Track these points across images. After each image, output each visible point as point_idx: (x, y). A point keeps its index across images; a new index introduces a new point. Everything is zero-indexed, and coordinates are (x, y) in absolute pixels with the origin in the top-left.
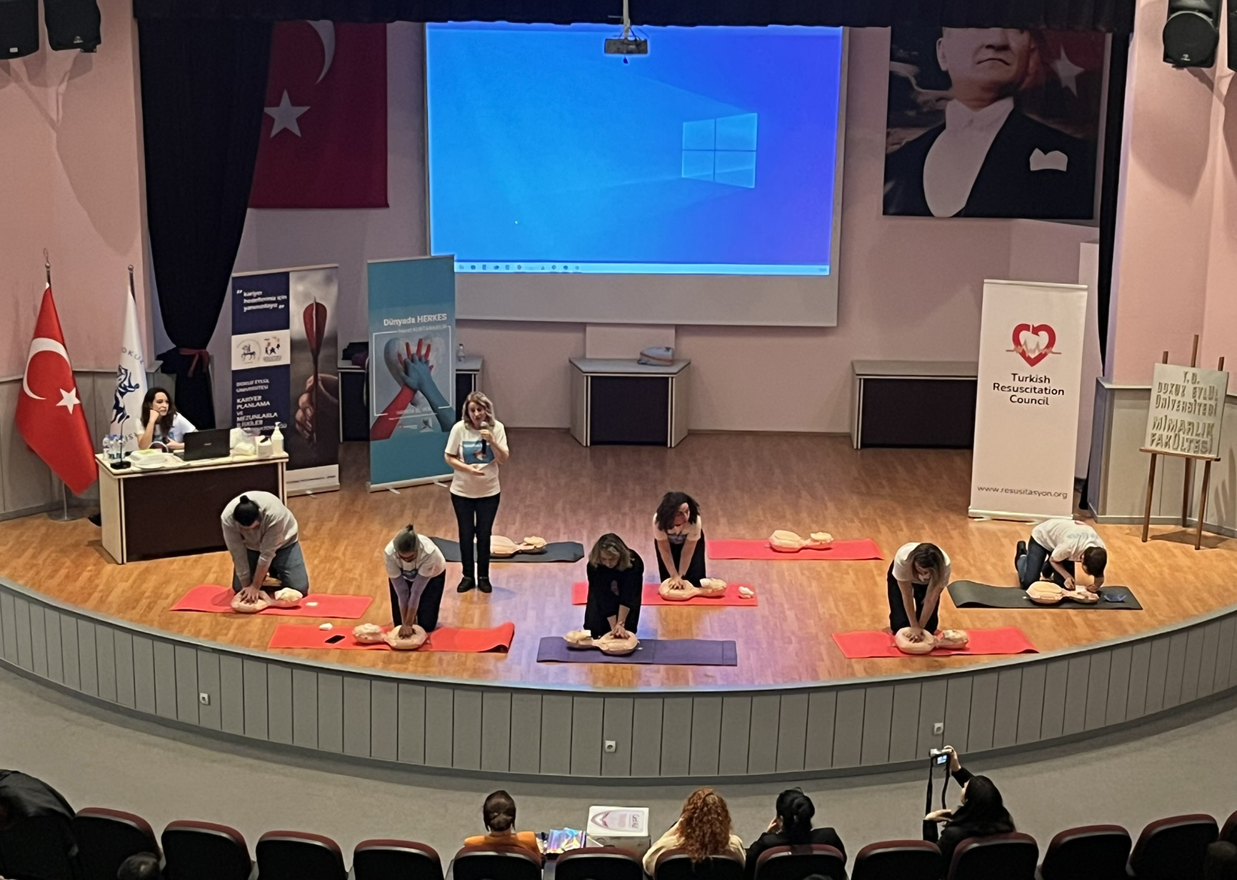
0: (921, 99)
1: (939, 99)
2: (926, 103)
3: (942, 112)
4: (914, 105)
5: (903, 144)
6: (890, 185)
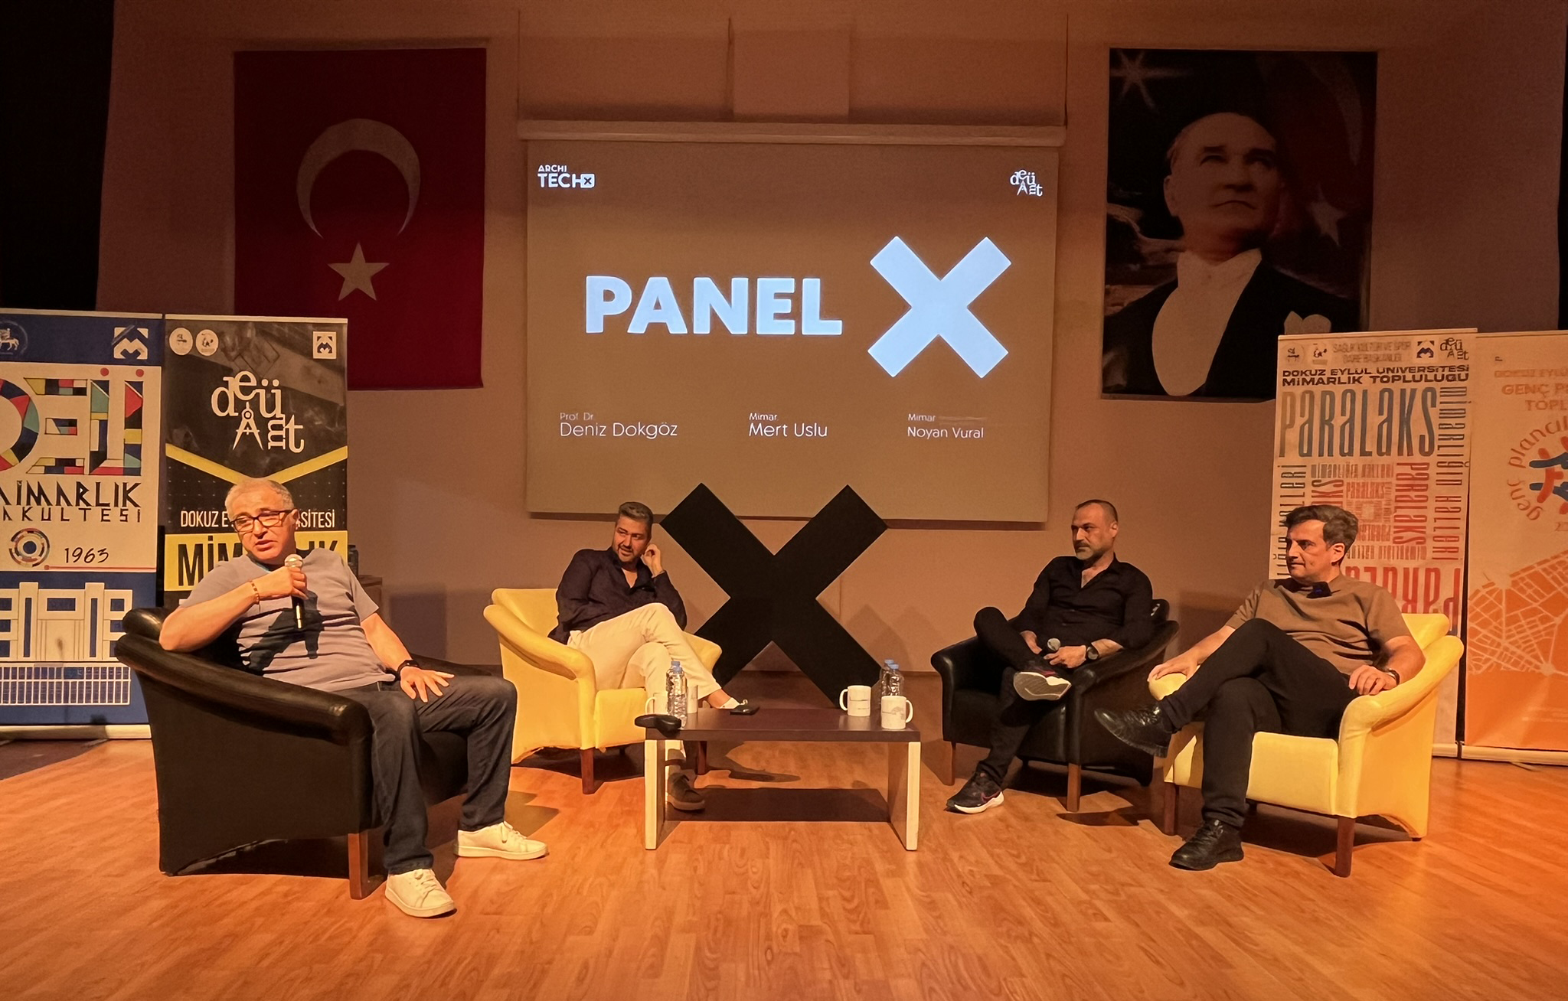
0: (1145, 250)
1: (1169, 250)
2: (1152, 254)
4: (1139, 258)
5: (1125, 305)
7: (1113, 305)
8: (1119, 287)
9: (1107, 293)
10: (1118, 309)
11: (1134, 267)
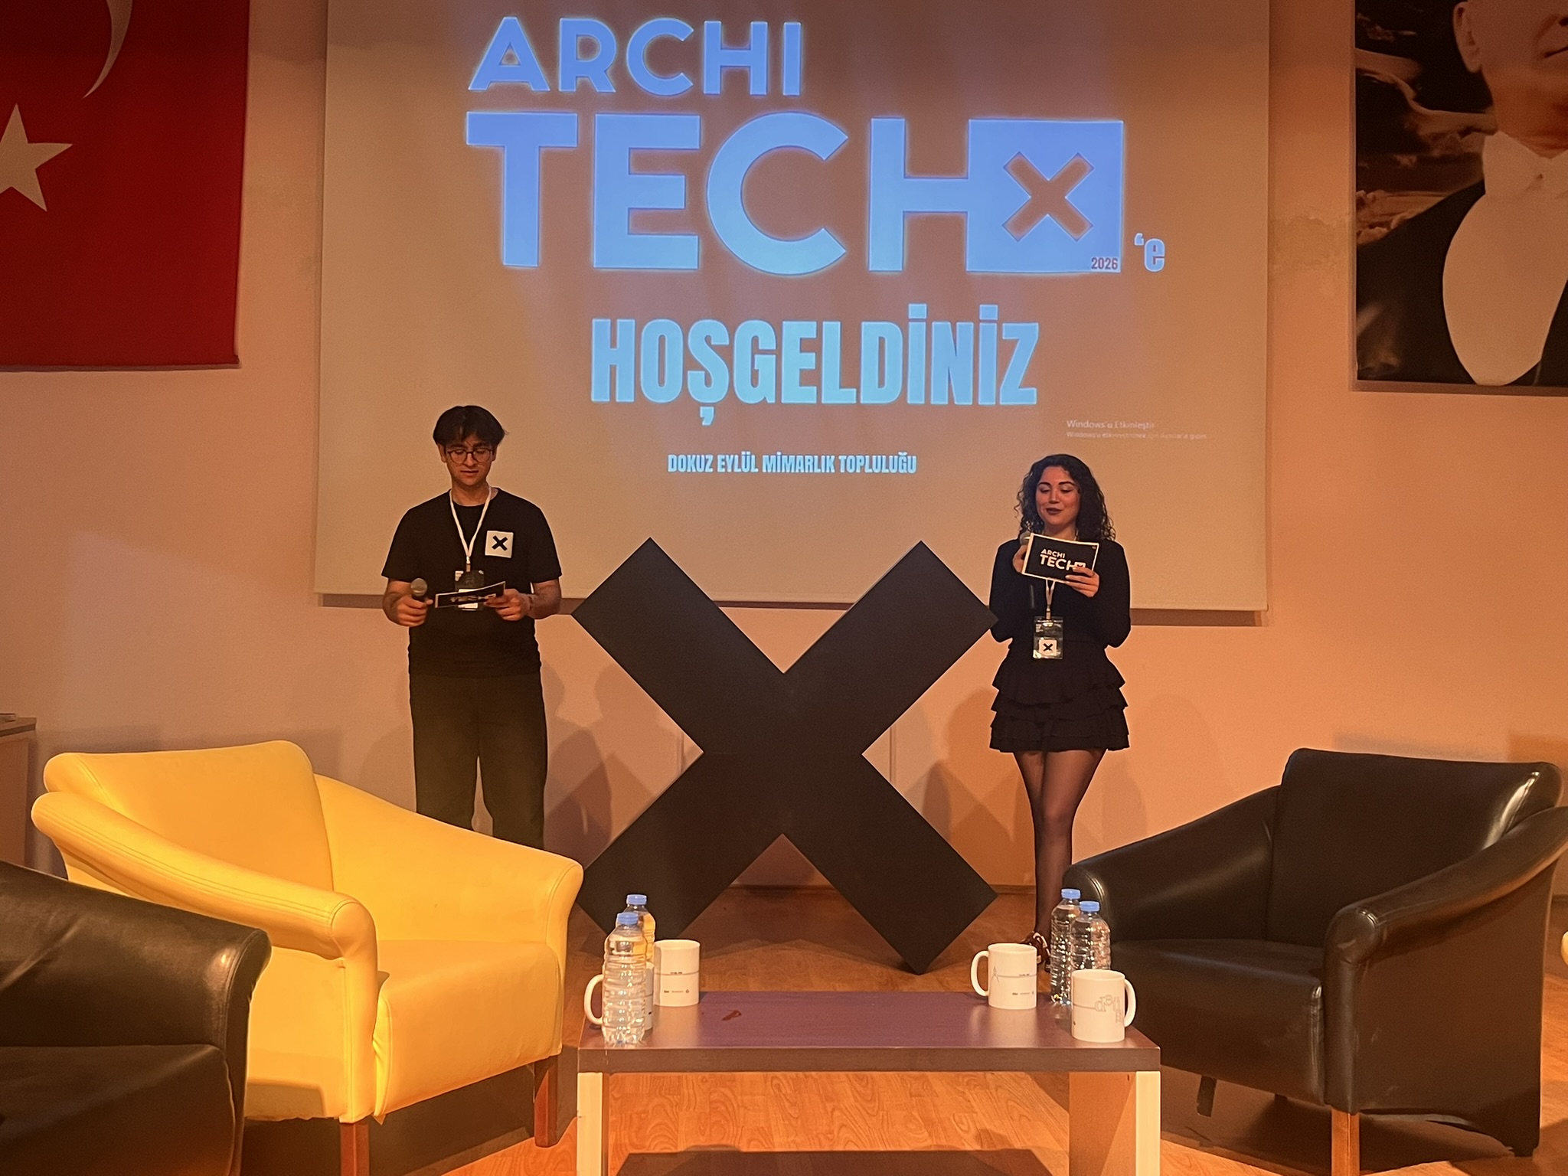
0: (1425, 131)
1: (1467, 131)
2: (1437, 137)
3: (1476, 159)
4: (1414, 144)
5: (1393, 225)
6: (1370, 315)
7: (1372, 226)
8: (1379, 194)
9: (1360, 204)
10: (1380, 232)
11: (1406, 160)
